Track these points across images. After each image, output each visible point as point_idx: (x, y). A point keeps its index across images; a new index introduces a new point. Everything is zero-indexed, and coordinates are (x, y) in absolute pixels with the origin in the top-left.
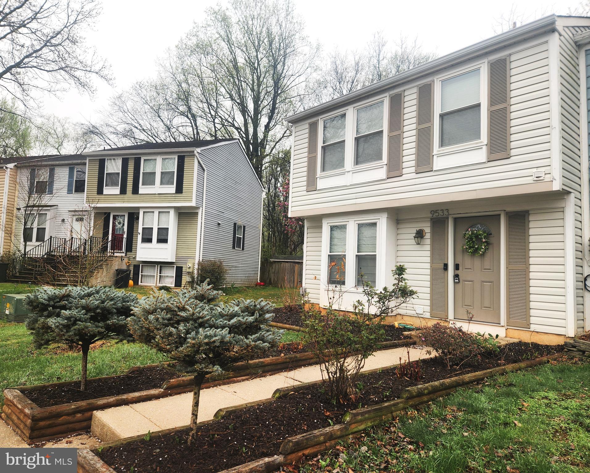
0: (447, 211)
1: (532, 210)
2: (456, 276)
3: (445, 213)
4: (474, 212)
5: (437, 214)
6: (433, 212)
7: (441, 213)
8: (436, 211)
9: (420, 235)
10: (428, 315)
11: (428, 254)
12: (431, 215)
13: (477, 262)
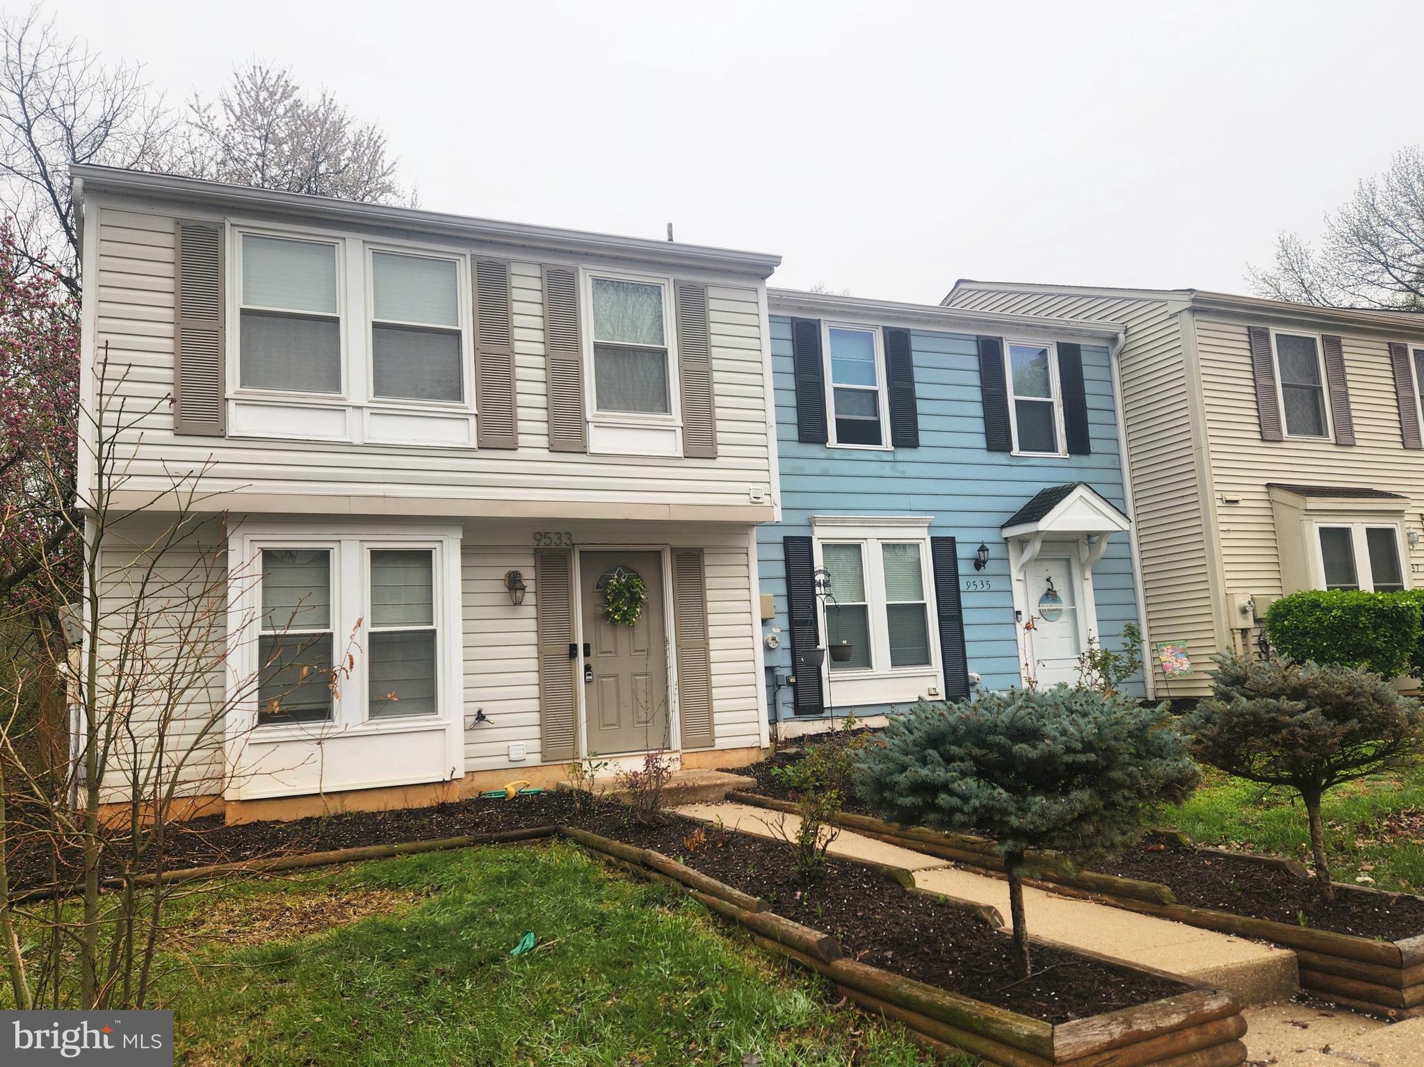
0: (568, 536)
1: (709, 547)
2: (587, 668)
3: (565, 539)
4: (617, 542)
5: (547, 541)
6: (539, 536)
7: (555, 539)
8: (546, 535)
9: (514, 583)
10: (535, 759)
11: (532, 624)
12: (535, 543)
13: (623, 637)
